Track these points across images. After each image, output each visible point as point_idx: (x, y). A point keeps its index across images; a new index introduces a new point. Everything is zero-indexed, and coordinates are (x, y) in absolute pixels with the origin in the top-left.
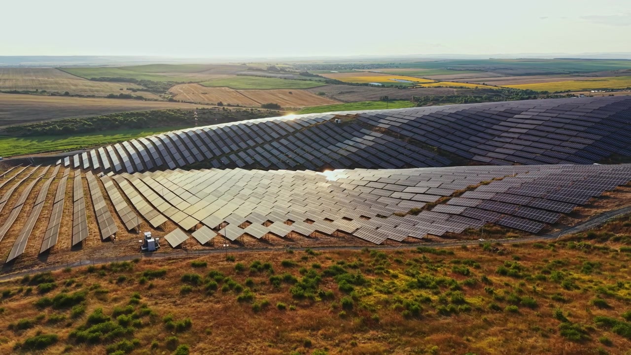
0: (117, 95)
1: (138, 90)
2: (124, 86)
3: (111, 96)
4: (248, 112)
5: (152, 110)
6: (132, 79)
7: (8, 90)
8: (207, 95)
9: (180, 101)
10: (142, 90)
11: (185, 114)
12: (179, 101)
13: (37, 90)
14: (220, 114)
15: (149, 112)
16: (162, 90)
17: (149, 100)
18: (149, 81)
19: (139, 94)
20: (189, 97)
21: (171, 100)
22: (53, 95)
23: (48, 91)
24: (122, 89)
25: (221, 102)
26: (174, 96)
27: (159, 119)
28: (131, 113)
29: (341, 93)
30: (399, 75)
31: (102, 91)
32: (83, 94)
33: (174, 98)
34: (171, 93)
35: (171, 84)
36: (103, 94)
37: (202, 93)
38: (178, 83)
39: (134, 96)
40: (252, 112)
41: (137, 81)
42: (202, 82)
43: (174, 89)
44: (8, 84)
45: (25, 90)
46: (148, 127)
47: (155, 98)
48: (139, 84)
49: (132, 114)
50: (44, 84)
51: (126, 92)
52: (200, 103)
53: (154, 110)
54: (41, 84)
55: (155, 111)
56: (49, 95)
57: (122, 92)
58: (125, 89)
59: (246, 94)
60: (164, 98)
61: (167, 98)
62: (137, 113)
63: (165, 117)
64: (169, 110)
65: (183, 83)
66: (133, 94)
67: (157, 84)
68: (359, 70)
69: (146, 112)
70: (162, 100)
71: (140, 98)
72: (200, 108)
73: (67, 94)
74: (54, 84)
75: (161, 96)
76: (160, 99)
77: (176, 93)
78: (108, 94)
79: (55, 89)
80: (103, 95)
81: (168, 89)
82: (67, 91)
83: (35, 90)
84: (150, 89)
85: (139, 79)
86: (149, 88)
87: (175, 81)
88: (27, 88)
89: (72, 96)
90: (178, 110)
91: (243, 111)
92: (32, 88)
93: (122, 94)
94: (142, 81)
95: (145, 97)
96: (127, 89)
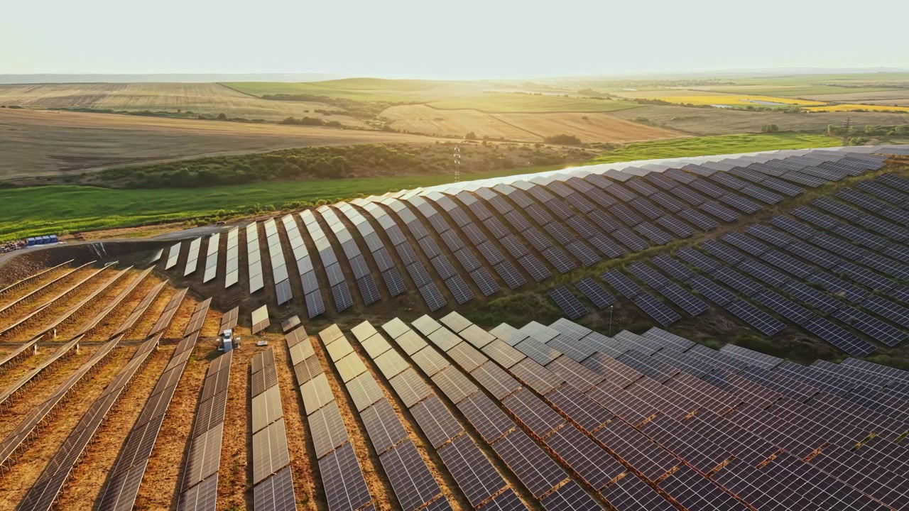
0: (299, 120)
1: (333, 113)
2: (312, 107)
3: (290, 122)
4: (531, 150)
5: (357, 144)
6: (323, 97)
7: (137, 110)
8: (443, 122)
9: (402, 131)
10: (339, 113)
11: (416, 152)
12: (399, 132)
13: (179, 111)
14: (479, 153)
15: (353, 148)
16: (370, 113)
17: (350, 128)
18: (349, 100)
19: (333, 118)
20: (417, 125)
21: (387, 129)
22: (201, 118)
23: (195, 112)
24: (307, 111)
25: (473, 133)
26: (390, 123)
27: (371, 160)
28: (321, 148)
29: (677, 120)
30: (749, 95)
31: (277, 114)
32: (247, 117)
33: (391, 126)
34: (384, 119)
35: (383, 106)
36: (275, 118)
37: (435, 119)
38: (394, 105)
39: (326, 122)
40: (538, 151)
41: (331, 100)
42: (430, 102)
43: (387, 113)
44: (141, 102)
45: (163, 110)
46: (352, 177)
47: (360, 126)
48: (334, 105)
49: (322, 150)
50: (193, 103)
51: (312, 115)
52: (434, 135)
53: (362, 144)
54: (188, 103)
55: (363, 146)
56: (196, 119)
57: (306, 115)
58: (312, 111)
59: (507, 120)
60: (374, 125)
61: (379, 126)
62: (332, 149)
63: (381, 157)
64: (389, 145)
65: (401, 103)
66: (325, 119)
67: (360, 104)
68: (671, 88)
69: (348, 147)
70: (371, 128)
71: (335, 125)
72: (443, 142)
73: (222, 117)
74: (207, 103)
75: (368, 123)
76: (367, 127)
77: (393, 118)
78: (285, 118)
79: (207, 110)
80: (276, 120)
81: (379, 112)
82: (223, 112)
83: (177, 111)
84: (351, 112)
85: (333, 97)
86: (348, 109)
87: (389, 101)
88: (165, 108)
89: (230, 120)
90: (405, 145)
91: (520, 149)
92: (173, 108)
93: (306, 118)
94: (338, 100)
95: (343, 124)
96: (316, 111)
